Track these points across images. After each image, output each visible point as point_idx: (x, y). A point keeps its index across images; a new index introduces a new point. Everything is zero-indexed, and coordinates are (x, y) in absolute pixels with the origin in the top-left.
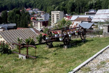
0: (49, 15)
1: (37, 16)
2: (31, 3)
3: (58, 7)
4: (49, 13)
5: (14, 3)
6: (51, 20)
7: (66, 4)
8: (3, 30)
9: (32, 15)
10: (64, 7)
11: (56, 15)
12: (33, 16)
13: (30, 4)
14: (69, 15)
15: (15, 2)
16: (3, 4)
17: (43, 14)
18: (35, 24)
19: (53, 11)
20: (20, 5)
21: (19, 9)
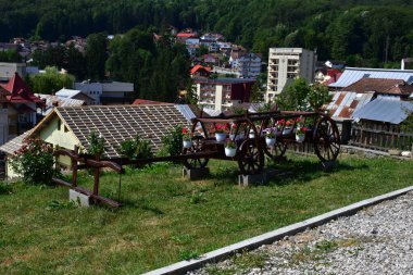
0: (258, 60)
1: (213, 61)
2: (199, 12)
3: (297, 31)
4: (261, 55)
5: (135, 9)
6: (265, 79)
7: (328, 24)
8: (82, 102)
9: (197, 56)
10: (320, 35)
11: (286, 62)
12: (199, 59)
13: (193, 15)
14: (336, 67)
15: (139, 4)
16: (94, 9)
17: (237, 54)
18: (202, 92)
19: (277, 46)
20: (156, 17)
21: (152, 31)
